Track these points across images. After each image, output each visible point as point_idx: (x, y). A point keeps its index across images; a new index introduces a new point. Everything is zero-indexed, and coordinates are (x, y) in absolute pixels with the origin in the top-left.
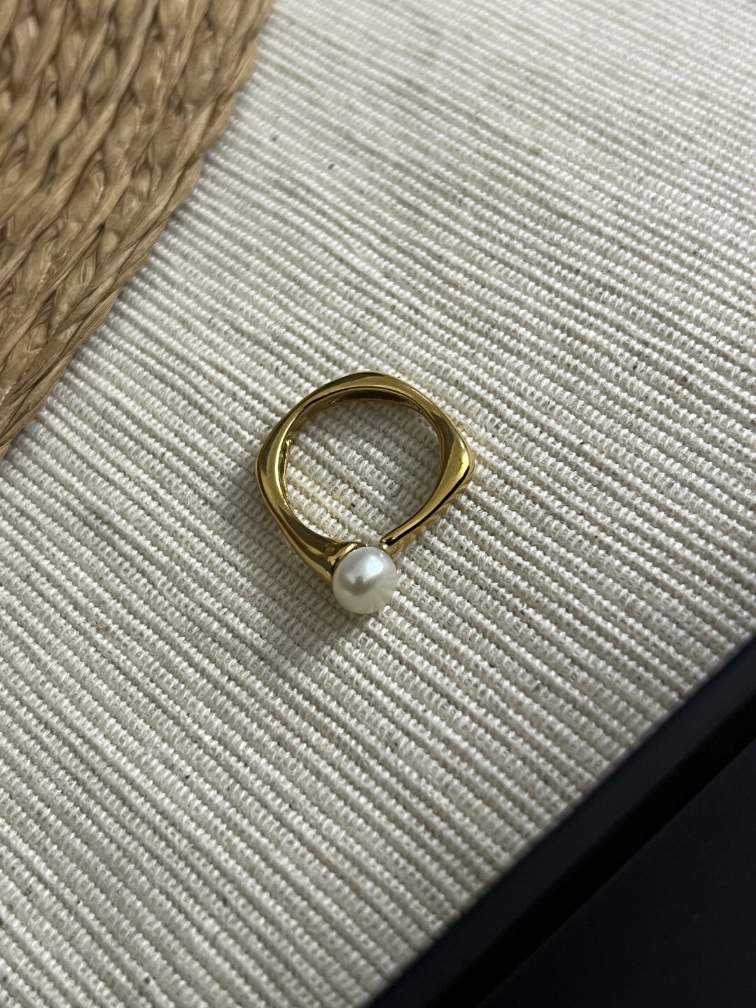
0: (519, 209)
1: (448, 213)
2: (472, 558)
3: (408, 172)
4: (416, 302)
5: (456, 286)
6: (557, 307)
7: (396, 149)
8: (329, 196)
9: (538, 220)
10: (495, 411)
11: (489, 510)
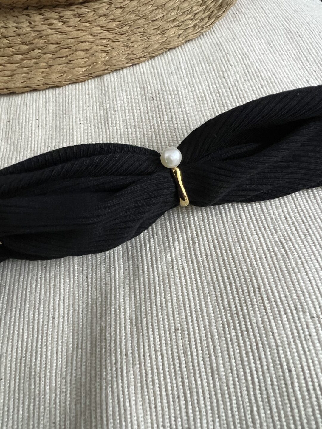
0: (218, 72)
1: (205, 66)
2: (153, 119)
3: (205, 56)
4: (185, 76)
5: (194, 77)
6: (207, 91)
7: (207, 52)
8: (188, 53)
9: (220, 76)
10: (179, 99)
11: (163, 113)
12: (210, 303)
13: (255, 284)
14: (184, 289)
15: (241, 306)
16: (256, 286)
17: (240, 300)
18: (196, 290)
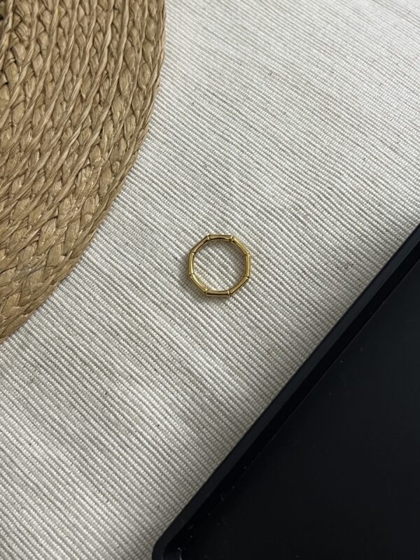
12: (277, 311)
13: (299, 270)
14: (249, 315)
15: (300, 295)
16: (301, 272)
17: (296, 292)
18: (259, 309)
